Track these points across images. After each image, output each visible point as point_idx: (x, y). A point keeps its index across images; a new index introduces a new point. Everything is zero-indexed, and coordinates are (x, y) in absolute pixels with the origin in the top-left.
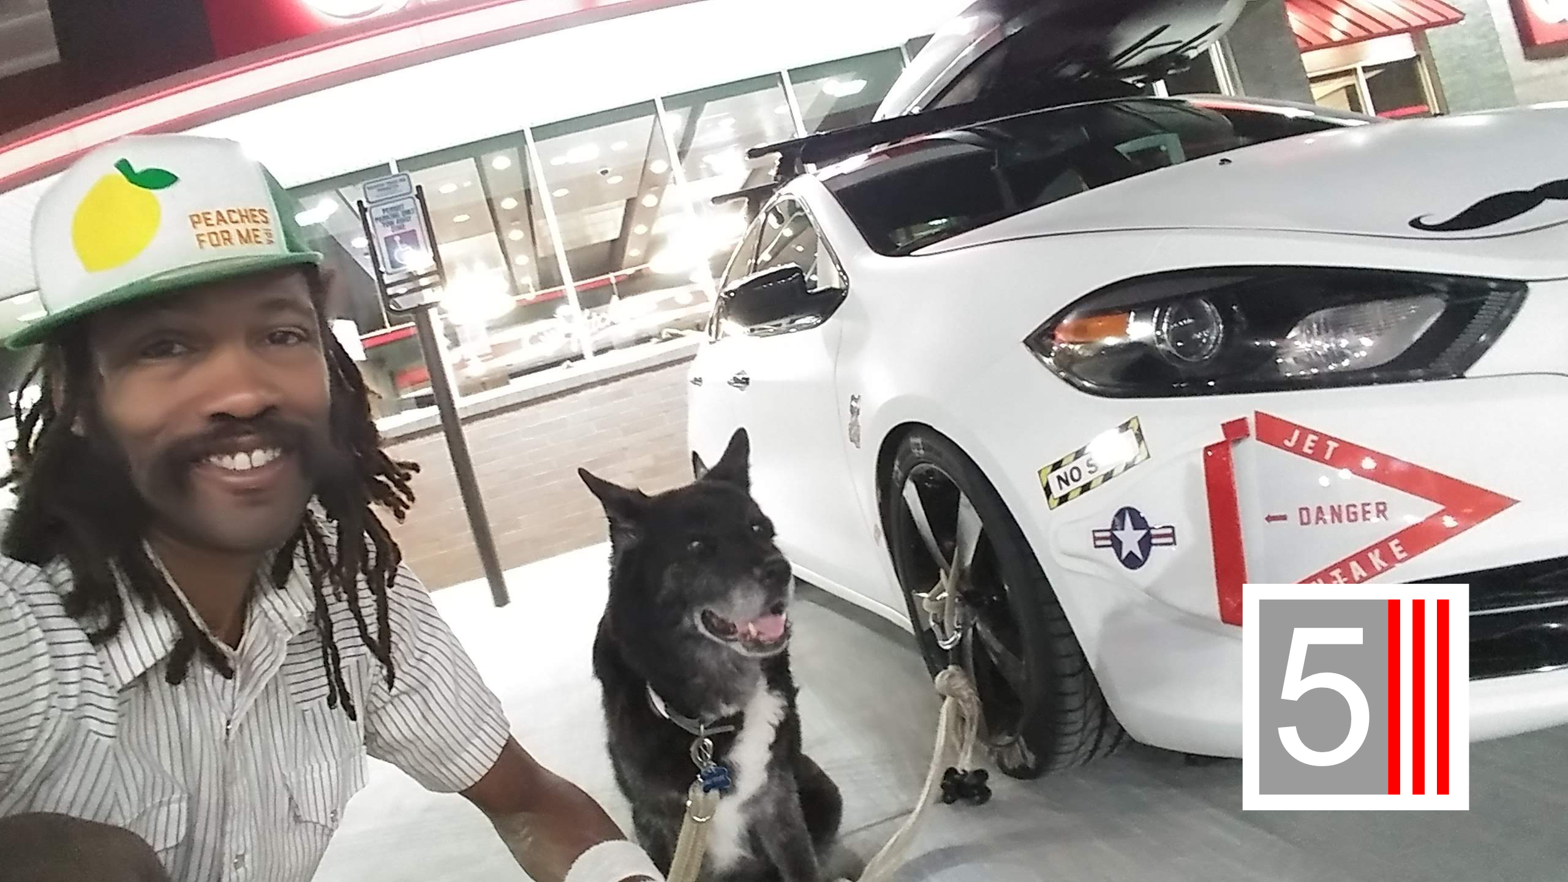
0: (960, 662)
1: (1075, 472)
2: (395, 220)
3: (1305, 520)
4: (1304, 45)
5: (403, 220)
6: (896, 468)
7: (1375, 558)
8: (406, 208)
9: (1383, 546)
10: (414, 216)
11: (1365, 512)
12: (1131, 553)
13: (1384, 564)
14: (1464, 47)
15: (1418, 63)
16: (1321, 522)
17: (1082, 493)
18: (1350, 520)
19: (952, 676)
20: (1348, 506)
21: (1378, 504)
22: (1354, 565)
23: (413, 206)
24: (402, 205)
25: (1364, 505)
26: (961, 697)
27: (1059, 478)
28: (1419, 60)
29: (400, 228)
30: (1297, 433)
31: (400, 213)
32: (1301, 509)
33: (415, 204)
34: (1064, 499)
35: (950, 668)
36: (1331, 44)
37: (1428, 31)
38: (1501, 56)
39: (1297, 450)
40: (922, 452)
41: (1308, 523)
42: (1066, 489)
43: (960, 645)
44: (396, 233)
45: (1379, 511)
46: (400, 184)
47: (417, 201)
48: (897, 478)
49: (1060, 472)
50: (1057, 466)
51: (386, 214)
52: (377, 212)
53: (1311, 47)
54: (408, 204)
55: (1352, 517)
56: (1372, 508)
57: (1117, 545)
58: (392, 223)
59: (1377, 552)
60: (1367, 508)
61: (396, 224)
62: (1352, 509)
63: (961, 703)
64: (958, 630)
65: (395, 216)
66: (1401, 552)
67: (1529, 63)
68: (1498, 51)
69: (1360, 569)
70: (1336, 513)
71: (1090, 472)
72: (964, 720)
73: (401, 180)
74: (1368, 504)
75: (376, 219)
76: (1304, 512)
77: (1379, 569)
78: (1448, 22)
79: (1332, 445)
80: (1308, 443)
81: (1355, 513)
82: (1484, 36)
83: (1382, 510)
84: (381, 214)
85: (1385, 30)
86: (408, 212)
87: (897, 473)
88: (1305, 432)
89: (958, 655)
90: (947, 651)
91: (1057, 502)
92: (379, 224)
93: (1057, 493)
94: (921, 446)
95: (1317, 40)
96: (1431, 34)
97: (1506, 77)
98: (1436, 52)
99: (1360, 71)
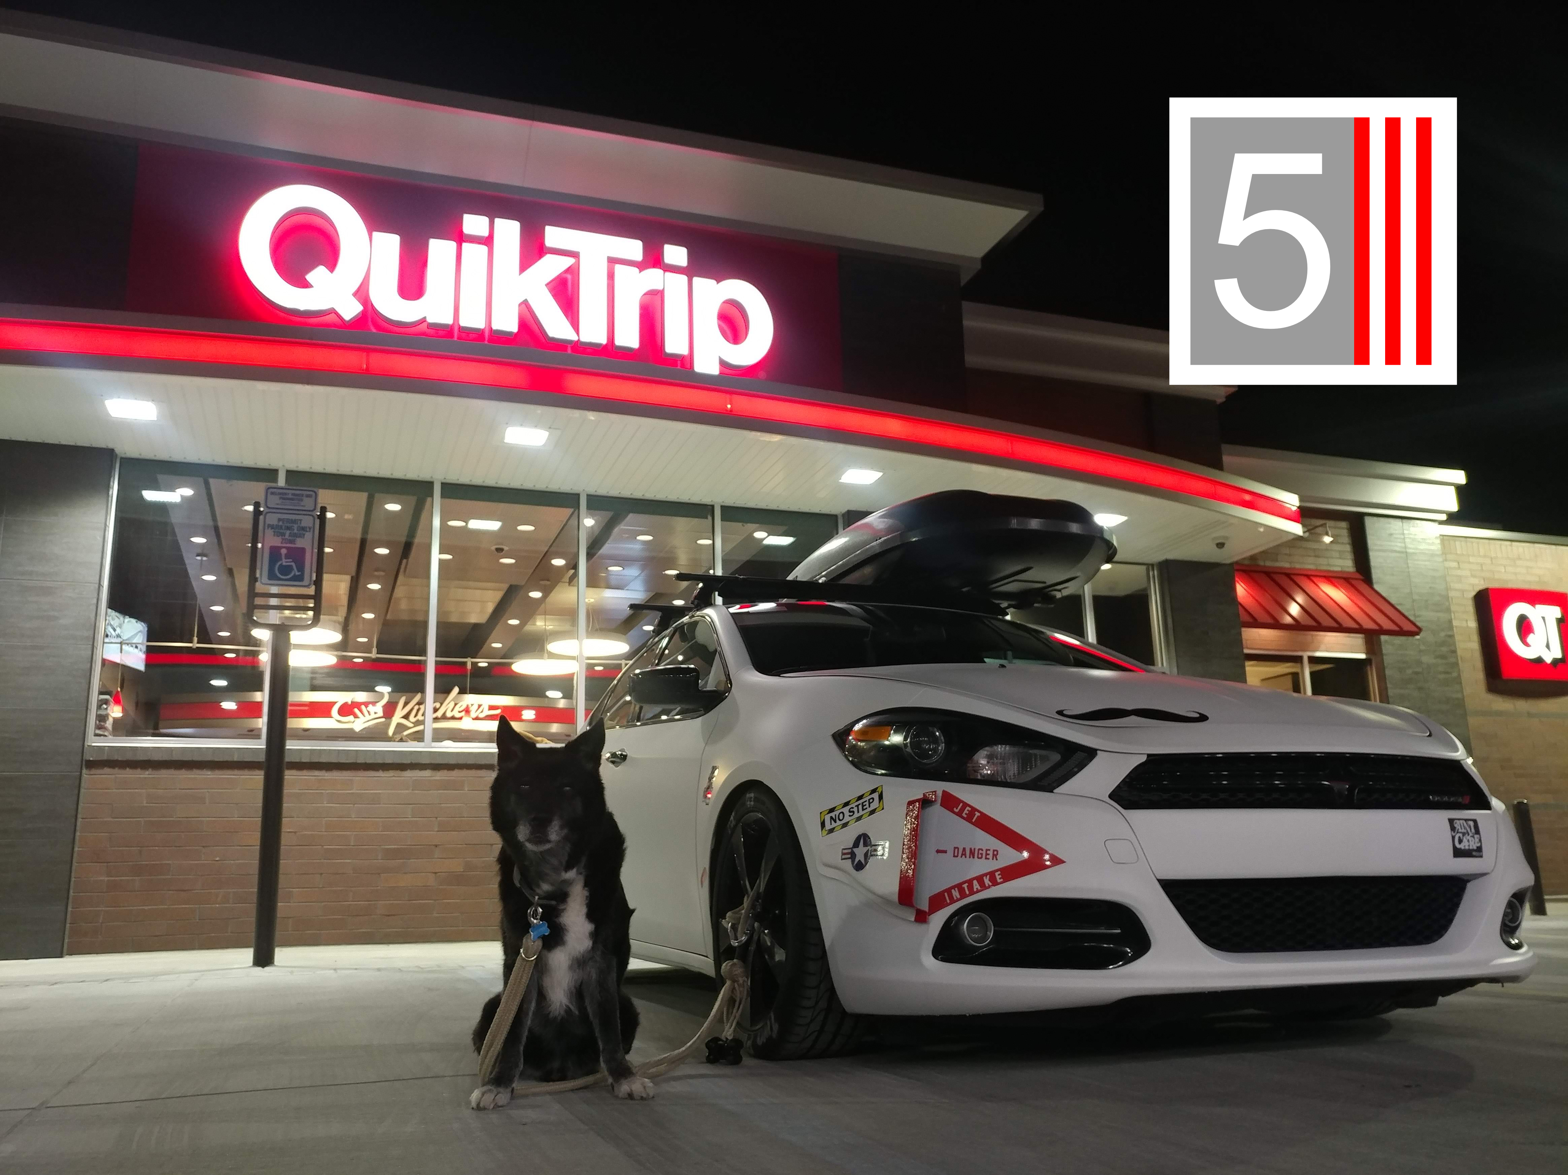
0: (743, 958)
1: (841, 816)
2: (288, 532)
3: (956, 854)
4: (1247, 619)
5: (296, 535)
6: (732, 818)
7: (987, 881)
8: (303, 524)
9: (992, 874)
10: (308, 535)
11: (987, 854)
12: (859, 860)
13: (990, 884)
14: (1419, 663)
15: (1369, 668)
16: (964, 856)
17: (842, 828)
18: (978, 858)
19: (734, 964)
20: (979, 850)
21: (994, 851)
22: (975, 882)
23: (311, 525)
24: (301, 520)
25: (987, 850)
26: (737, 981)
27: (831, 818)
28: (1371, 664)
29: (291, 542)
30: (961, 804)
31: (295, 526)
32: (955, 848)
33: (314, 523)
34: (831, 831)
35: (735, 960)
36: (1276, 625)
37: (1383, 638)
38: (1458, 680)
39: (959, 814)
40: (752, 803)
41: (957, 856)
42: (834, 825)
43: (745, 946)
44: (284, 545)
45: (994, 855)
46: (305, 499)
47: (318, 522)
48: (730, 826)
49: (833, 814)
50: (832, 810)
51: (281, 523)
52: (272, 519)
53: (1255, 623)
54: (307, 521)
55: (980, 856)
56: (991, 853)
57: (853, 856)
58: (283, 535)
59: (988, 876)
60: (988, 852)
61: (287, 536)
62: (980, 852)
63: (736, 985)
64: (746, 934)
65: (288, 528)
66: (1000, 879)
67: (1491, 697)
68: (1455, 674)
69: (977, 884)
70: (972, 853)
71: (850, 816)
72: (735, 1001)
73: (308, 496)
74: (989, 850)
75: (269, 526)
76: (956, 850)
77: (987, 885)
78: (1401, 632)
79: (977, 814)
80: (966, 811)
81: (982, 854)
82: (1443, 657)
83: (995, 855)
84: (275, 522)
85: (1335, 625)
86: (304, 529)
87: (731, 822)
88: (966, 805)
89: (742, 953)
90: (735, 947)
91: (827, 832)
92: (269, 533)
93: (828, 826)
94: (752, 799)
95: (1263, 617)
96: (1386, 641)
97: (1460, 704)
98: (1387, 660)
99: (1306, 660)
